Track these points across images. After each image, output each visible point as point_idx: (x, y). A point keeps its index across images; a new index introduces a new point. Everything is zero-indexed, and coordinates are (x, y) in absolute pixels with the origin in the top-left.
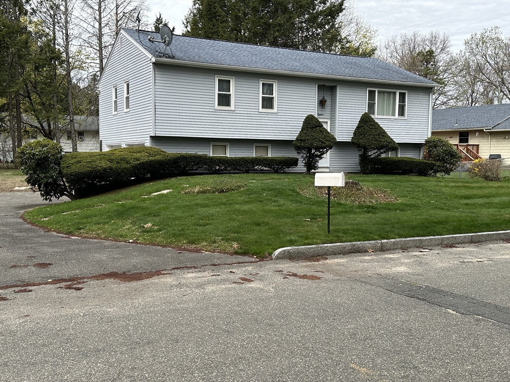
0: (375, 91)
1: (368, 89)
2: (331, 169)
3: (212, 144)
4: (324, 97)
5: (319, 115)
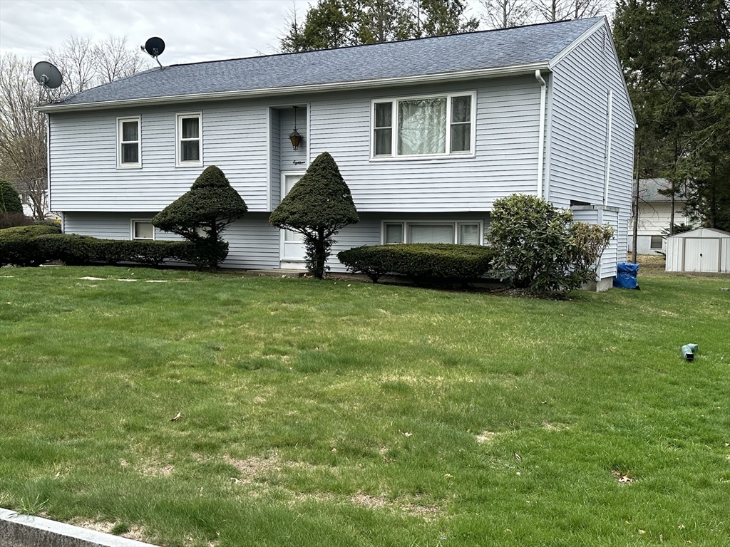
1: (374, 101)
3: (133, 221)
4: (295, 130)
5: (296, 163)
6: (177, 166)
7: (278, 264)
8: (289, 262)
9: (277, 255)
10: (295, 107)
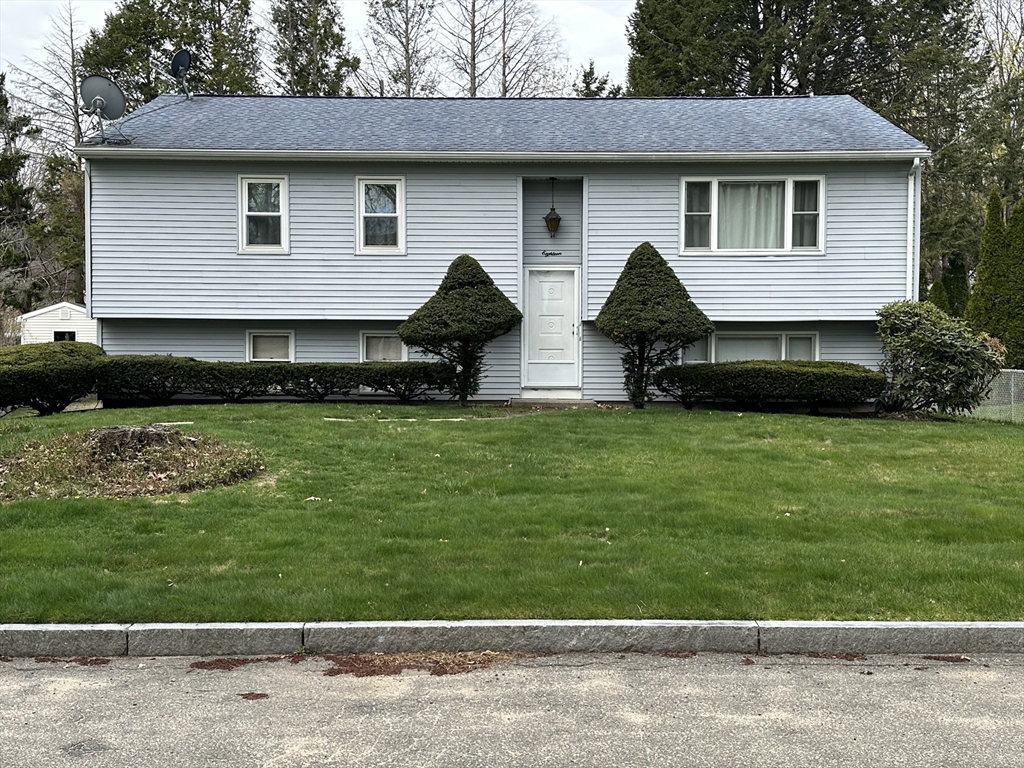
0: (707, 185)
1: (684, 181)
2: (586, 392)
3: (250, 333)
4: (553, 209)
5: (547, 255)
6: (358, 252)
7: (517, 392)
8: (535, 389)
9: (517, 380)
10: (553, 179)
